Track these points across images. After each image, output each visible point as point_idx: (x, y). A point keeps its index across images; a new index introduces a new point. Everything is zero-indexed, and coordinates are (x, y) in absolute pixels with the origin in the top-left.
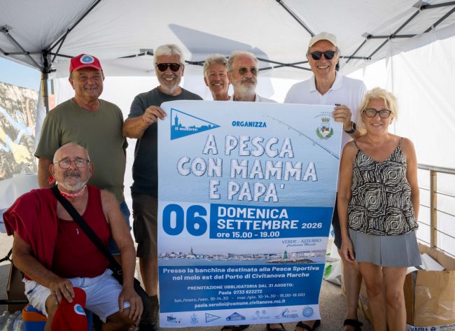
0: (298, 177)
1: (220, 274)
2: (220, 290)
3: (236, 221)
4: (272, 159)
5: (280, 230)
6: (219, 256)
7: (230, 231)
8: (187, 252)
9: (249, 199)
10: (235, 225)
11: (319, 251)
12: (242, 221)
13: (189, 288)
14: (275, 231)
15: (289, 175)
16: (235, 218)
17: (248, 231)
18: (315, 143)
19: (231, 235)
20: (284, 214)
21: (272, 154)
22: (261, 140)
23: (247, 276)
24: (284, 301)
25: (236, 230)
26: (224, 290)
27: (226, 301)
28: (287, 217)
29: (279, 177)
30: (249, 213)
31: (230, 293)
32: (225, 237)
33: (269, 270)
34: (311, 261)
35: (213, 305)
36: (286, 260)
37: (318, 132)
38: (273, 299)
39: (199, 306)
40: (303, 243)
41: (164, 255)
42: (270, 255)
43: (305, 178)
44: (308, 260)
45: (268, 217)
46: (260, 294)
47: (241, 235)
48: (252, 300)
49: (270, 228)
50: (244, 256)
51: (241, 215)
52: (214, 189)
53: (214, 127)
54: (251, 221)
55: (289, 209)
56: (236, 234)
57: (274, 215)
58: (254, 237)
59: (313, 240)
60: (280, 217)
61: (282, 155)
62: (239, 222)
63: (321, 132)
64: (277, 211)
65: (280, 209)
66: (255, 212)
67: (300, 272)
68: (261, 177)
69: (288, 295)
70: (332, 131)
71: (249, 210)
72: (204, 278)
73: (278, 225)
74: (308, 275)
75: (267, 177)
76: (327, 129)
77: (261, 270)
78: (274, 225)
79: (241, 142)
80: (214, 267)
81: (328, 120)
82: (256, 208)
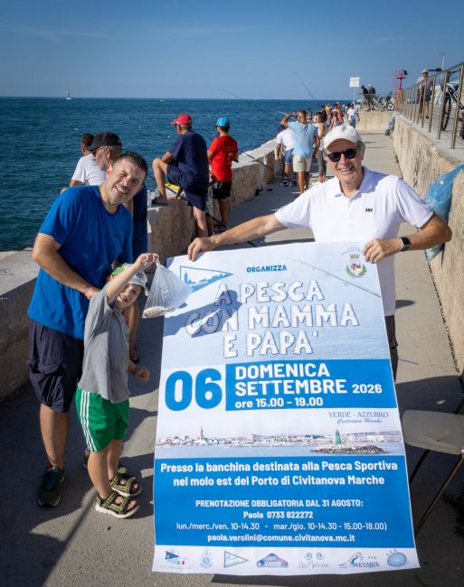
0: (333, 322)
1: (243, 474)
2: (245, 509)
3: (260, 382)
4: (299, 303)
5: (321, 395)
6: (240, 439)
7: (253, 399)
8: (194, 435)
9: (275, 351)
10: (259, 388)
11: (389, 433)
12: (268, 382)
13: (197, 503)
14: (316, 396)
15: (322, 321)
16: (259, 379)
17: (277, 397)
18: (347, 283)
19: (255, 403)
20: (323, 371)
21: (298, 297)
22: (282, 285)
23: (285, 481)
24: (352, 538)
25: (260, 396)
26: (252, 510)
27: (257, 532)
28: (328, 375)
29: (309, 323)
30: (277, 371)
31: (261, 516)
32: (246, 408)
33: (317, 467)
34: (380, 450)
35: (235, 538)
36: (340, 446)
37: (348, 270)
38: (333, 533)
39: (215, 538)
40: (360, 418)
41: (164, 441)
42: (315, 437)
43: (343, 323)
44: (374, 448)
45: (302, 375)
46: (310, 521)
47: (268, 402)
48: (299, 532)
49: (307, 391)
50: (277, 439)
51: (266, 374)
52: (231, 346)
53: (226, 276)
54: (280, 382)
55: (328, 363)
56: (261, 402)
57: (311, 373)
58: (286, 406)
59: (376, 414)
60: (319, 375)
61: (309, 298)
62: (264, 384)
63: (352, 270)
64: (314, 366)
65: (317, 363)
66: (284, 369)
67: (368, 473)
68: (286, 324)
69: (358, 526)
70: (364, 268)
71: (276, 366)
72: (219, 482)
73: (318, 386)
74: (381, 481)
75: (294, 324)
76: (359, 267)
77: (305, 467)
78: (313, 387)
79: (259, 289)
80: (234, 460)
81: (357, 257)
82: (285, 362)
